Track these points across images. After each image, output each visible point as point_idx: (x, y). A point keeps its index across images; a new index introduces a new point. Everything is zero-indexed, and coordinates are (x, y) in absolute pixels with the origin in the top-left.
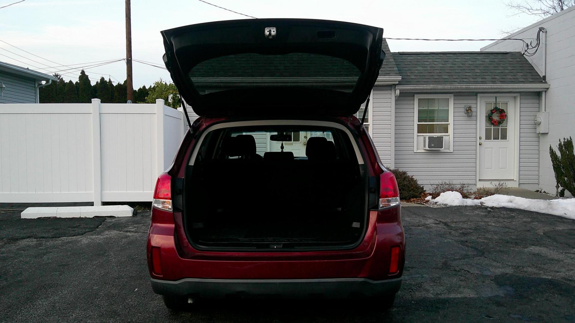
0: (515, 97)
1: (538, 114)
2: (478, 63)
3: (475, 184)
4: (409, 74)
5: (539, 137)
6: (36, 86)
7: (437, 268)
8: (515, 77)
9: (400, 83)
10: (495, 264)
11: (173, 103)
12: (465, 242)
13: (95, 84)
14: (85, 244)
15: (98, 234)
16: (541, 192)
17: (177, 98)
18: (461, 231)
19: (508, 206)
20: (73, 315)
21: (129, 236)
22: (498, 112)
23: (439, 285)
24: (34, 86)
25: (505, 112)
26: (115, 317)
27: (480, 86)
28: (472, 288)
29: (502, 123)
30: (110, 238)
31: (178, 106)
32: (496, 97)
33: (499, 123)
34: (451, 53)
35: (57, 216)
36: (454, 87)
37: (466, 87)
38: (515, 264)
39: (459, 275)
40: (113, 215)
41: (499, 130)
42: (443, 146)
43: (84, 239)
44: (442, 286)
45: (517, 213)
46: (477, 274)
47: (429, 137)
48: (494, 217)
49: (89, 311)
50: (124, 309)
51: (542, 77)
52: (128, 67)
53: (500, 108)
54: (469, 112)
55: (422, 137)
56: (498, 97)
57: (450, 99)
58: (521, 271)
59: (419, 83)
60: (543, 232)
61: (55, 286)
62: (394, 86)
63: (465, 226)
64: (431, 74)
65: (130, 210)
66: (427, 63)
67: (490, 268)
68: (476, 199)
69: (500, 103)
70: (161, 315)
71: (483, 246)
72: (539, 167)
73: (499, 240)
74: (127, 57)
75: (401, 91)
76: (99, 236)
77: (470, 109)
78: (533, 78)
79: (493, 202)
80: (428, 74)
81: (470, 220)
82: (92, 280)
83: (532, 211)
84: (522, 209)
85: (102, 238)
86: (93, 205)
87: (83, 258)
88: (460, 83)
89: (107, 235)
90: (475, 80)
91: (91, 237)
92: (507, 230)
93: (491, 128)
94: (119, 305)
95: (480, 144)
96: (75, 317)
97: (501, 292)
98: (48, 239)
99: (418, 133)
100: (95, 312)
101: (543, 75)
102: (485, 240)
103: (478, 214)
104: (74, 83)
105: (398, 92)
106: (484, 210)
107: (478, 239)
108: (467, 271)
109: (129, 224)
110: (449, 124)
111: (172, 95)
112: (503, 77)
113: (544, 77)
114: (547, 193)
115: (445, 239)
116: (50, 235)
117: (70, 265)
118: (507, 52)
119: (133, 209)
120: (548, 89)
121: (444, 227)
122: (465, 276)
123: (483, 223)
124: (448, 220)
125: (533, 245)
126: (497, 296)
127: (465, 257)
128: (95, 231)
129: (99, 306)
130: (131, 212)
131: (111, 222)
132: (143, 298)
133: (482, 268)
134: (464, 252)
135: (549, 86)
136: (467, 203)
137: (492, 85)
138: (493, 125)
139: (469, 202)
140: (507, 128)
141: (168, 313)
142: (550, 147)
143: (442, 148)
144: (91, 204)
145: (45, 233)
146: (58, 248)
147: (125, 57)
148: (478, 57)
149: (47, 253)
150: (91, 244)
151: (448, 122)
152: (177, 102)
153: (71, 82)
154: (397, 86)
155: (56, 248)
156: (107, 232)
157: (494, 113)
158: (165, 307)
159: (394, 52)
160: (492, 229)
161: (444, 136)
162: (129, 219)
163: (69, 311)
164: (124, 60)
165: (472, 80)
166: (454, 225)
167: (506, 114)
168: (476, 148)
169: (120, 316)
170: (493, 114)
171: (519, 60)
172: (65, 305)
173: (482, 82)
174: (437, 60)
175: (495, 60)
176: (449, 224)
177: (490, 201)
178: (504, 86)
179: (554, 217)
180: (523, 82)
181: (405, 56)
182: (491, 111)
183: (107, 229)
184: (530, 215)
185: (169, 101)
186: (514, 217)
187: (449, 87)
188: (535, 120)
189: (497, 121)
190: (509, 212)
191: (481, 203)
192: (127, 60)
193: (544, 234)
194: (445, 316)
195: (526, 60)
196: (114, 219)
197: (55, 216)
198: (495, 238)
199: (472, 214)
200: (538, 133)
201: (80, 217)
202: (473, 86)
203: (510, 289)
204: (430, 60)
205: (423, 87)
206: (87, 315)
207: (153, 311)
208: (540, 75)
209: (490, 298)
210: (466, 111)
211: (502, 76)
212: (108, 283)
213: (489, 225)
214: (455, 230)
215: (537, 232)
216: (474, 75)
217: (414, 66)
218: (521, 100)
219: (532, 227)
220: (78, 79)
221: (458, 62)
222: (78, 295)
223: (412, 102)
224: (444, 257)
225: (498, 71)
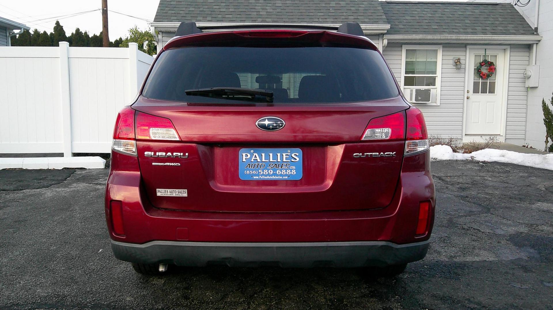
0: (505, 49)
1: (528, 68)
2: (468, 13)
3: (461, 139)
4: (397, 23)
5: (527, 91)
6: (8, 35)
7: (443, 226)
8: (506, 28)
9: (389, 32)
10: (504, 221)
11: (148, 50)
12: (465, 197)
13: (71, 35)
14: (49, 198)
15: (66, 187)
16: (527, 147)
17: (152, 45)
18: (458, 186)
19: (500, 161)
20: (21, 283)
21: (98, 189)
22: (487, 64)
23: (450, 246)
24: (6, 35)
25: (494, 65)
26: (72, 285)
27: (470, 37)
28: (489, 250)
29: (491, 77)
30: (78, 191)
31: (154, 53)
32: (486, 49)
33: (488, 76)
34: (440, 3)
35: (23, 168)
36: (444, 37)
37: (457, 37)
38: (527, 222)
39: (470, 235)
40: (83, 167)
41: (487, 83)
42: (431, 99)
43: (48, 192)
44: (454, 247)
45: (511, 168)
46: (489, 233)
47: (416, 89)
48: (488, 171)
49: (41, 278)
50: (83, 274)
51: (534, 29)
52: (104, 18)
53: (489, 61)
54: (458, 64)
55: (409, 89)
56: (487, 49)
57: (438, 50)
58: (536, 230)
59: (407, 32)
60: (544, 188)
61: (5, 245)
62: (382, 35)
63: (461, 180)
64: (420, 24)
65: (102, 162)
66: (416, 12)
67: (501, 226)
68: (466, 153)
69: (489, 55)
70: (128, 283)
71: (486, 202)
72: (526, 122)
73: (501, 196)
74: (102, 7)
75: (390, 41)
76: (66, 189)
77: (459, 61)
78: (524, 30)
79: (484, 157)
80: (418, 24)
81: (464, 174)
82: (50, 238)
83: (526, 166)
84: (515, 163)
85: (68, 191)
86: (63, 156)
87: (44, 212)
88: (450, 33)
89: (74, 187)
90: (466, 31)
91: (57, 189)
92: (506, 185)
93: (480, 82)
94: (78, 270)
95: (467, 98)
96: (22, 285)
97: (523, 254)
98: (9, 191)
99: (405, 85)
100: (48, 278)
101: (535, 27)
102: (486, 195)
103: (471, 168)
104: (49, 34)
105: (386, 42)
106: (476, 165)
107: (479, 194)
108: (477, 229)
109: (100, 176)
110: (437, 76)
111: (147, 42)
112: (494, 28)
113: (536, 29)
114: (534, 148)
115: (443, 194)
116: (12, 187)
117: (28, 221)
118: (497, 3)
119: (105, 160)
120: (539, 41)
121: (439, 181)
122: (476, 235)
123: (479, 178)
124: (441, 174)
125: (539, 201)
126: (520, 259)
127: (471, 213)
128: (62, 184)
129: (54, 270)
130: (103, 164)
131: (80, 174)
132: (108, 261)
133: (492, 226)
134: (468, 209)
135: (541, 38)
136: (457, 157)
137: (482, 36)
138: (481, 79)
139: (460, 156)
140: (495, 82)
141: (137, 280)
142: (542, 100)
143: (429, 101)
144: (61, 155)
145: (7, 185)
146: (18, 201)
147: (101, 8)
148: (467, 8)
149: (4, 207)
150: (55, 197)
151: (436, 74)
152: (153, 50)
153: (45, 32)
154: (385, 35)
155: (16, 202)
156: (75, 185)
157: (483, 65)
158: (134, 271)
159: (381, 1)
160: (491, 184)
161: (431, 89)
162: (101, 171)
163: (17, 277)
164: (100, 10)
165: (462, 30)
166: (449, 180)
167: (495, 67)
168: (464, 101)
169: (78, 283)
170: (482, 67)
171: (509, 11)
172: (14, 269)
173: (473, 33)
174: (426, 10)
175: (485, 11)
176: (444, 178)
177: (480, 156)
178: (495, 37)
179: (551, 172)
180: (514, 34)
181: (392, 5)
182: (480, 63)
183: (75, 181)
184: (526, 170)
185: (145, 48)
186: (510, 171)
187: (439, 37)
188: (525, 73)
189: (486, 74)
190: (502, 167)
191: (472, 157)
192: (103, 10)
193: (546, 189)
194: (468, 285)
195: (517, 12)
196: (84, 171)
197: (21, 168)
198: (497, 193)
199: (466, 168)
200: (528, 87)
201: (48, 168)
202: (463, 37)
203: (532, 250)
204: (419, 10)
205: (412, 37)
206: (38, 283)
207: (119, 278)
208: (531, 26)
209: (512, 262)
210: (455, 63)
211: (492, 27)
212: (69, 242)
213: (486, 180)
214: (451, 185)
215: (538, 187)
216: (463, 25)
217: (403, 15)
218: (511, 53)
219: (531, 182)
220: (53, 30)
221: (447, 12)
222: (31, 256)
223: (399, 53)
224: (448, 213)
225: (489, 22)
